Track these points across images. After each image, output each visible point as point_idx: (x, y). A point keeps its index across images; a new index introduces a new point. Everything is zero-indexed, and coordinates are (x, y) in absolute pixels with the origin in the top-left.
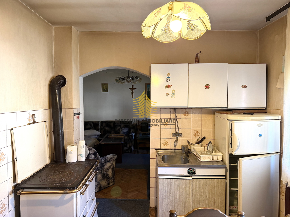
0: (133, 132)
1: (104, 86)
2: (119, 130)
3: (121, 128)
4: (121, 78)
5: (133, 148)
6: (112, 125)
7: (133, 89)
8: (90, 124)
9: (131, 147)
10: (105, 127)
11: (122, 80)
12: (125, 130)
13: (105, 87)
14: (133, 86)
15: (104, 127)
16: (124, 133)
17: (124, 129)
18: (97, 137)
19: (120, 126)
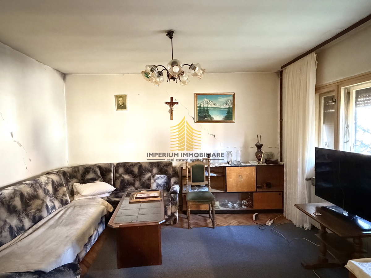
0: (176, 183)
1: (120, 99)
2: (149, 179)
3: (154, 176)
4: (156, 67)
5: (177, 215)
6: (136, 170)
7: (171, 103)
8: (94, 171)
9: (175, 214)
10: (123, 175)
11: (158, 77)
12: (161, 180)
13: (122, 101)
14: (172, 98)
15: (121, 175)
16: (158, 185)
17: (158, 178)
18: (108, 195)
19: (151, 171)
